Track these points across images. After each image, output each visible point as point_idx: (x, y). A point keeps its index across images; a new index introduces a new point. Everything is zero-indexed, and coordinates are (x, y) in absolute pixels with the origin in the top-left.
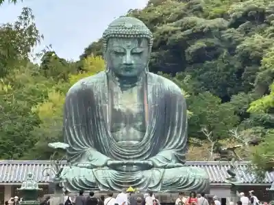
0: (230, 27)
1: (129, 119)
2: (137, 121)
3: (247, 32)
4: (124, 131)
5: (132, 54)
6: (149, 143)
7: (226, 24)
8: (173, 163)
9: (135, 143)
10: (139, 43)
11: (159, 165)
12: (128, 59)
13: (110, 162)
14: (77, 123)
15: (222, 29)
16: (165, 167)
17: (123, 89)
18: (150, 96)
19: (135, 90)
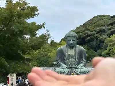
0: (97, 34)
1: (72, 57)
2: (74, 57)
3: (101, 35)
4: (71, 59)
5: (72, 40)
6: (77, 62)
7: (95, 33)
8: (83, 67)
9: (74, 62)
10: (74, 38)
11: (79, 68)
12: (72, 42)
13: (67, 67)
14: (59, 57)
15: (95, 34)
16: (81, 68)
17: (70, 49)
18: (77, 51)
19: (73, 49)
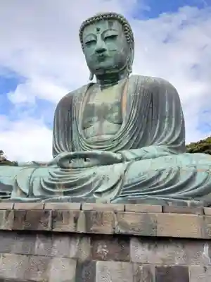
5: (103, 39)
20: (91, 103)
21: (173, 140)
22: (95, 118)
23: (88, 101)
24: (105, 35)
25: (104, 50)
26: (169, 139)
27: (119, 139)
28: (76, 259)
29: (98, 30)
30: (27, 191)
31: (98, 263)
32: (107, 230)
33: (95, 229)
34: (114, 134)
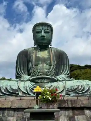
13: (31, 79)
20: (37, 56)
21: (68, 73)
22: (40, 62)
23: (36, 55)
24: (45, 31)
25: (44, 36)
26: (67, 73)
27: (51, 71)
28: (68, 116)
29: (43, 28)
30: (26, 92)
31: (76, 117)
32: (78, 106)
33: (75, 105)
34: (49, 70)
